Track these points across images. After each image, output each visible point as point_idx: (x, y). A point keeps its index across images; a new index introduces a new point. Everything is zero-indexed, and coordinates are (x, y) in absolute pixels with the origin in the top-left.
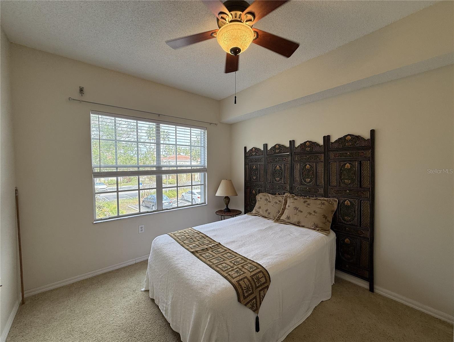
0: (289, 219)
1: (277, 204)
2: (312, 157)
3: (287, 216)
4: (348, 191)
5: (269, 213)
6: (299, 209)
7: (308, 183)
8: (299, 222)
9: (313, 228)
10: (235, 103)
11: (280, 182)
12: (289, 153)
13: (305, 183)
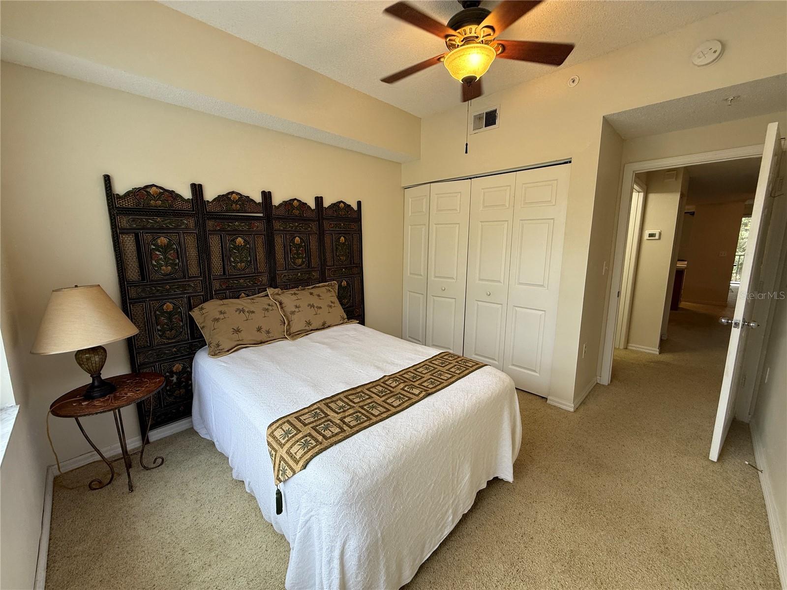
0: (311, 325)
1: (270, 312)
2: (301, 225)
3: (306, 321)
4: (344, 270)
5: (268, 332)
6: (316, 306)
7: (299, 266)
8: (324, 324)
9: (342, 322)
10: (466, 152)
11: (247, 270)
12: (261, 215)
13: (295, 266)
